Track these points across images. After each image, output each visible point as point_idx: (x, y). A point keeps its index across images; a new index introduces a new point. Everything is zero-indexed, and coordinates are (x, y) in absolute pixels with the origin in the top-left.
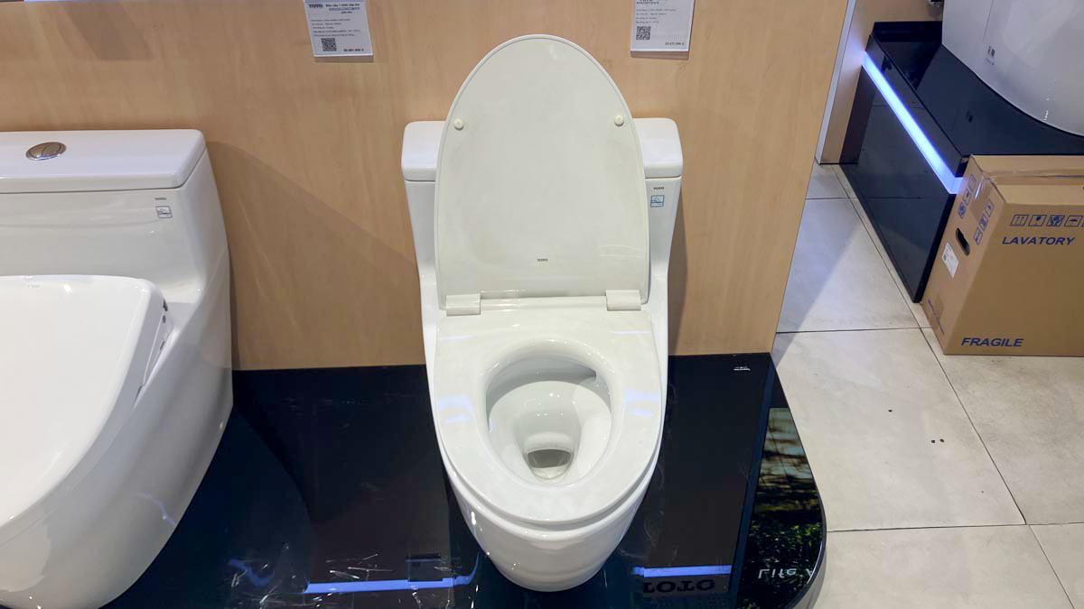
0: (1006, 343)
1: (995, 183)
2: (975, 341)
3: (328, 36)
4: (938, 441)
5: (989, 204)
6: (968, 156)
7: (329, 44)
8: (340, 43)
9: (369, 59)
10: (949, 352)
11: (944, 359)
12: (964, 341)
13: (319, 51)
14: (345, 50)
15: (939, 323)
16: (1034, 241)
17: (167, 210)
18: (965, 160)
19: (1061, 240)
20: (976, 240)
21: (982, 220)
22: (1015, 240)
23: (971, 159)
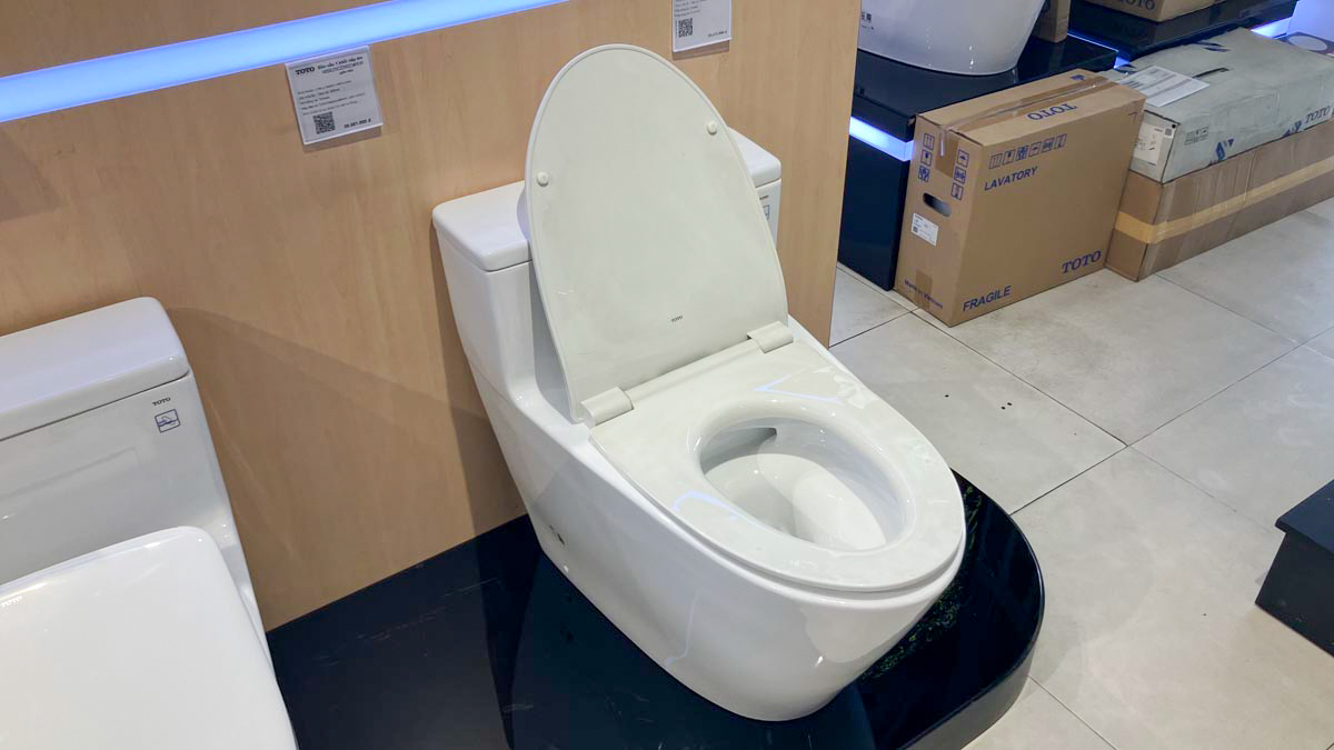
0: (996, 295)
1: (961, 132)
2: (974, 303)
3: (322, 110)
4: (1006, 406)
5: (961, 154)
6: (914, 117)
7: (324, 123)
8: (339, 117)
9: (376, 132)
10: (953, 323)
11: (953, 331)
12: (965, 306)
13: (311, 136)
14: (347, 126)
15: (929, 298)
16: (1008, 180)
17: (172, 416)
18: (912, 121)
19: (1026, 173)
20: (956, 196)
21: (958, 174)
22: (994, 184)
23: (918, 119)
